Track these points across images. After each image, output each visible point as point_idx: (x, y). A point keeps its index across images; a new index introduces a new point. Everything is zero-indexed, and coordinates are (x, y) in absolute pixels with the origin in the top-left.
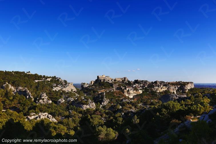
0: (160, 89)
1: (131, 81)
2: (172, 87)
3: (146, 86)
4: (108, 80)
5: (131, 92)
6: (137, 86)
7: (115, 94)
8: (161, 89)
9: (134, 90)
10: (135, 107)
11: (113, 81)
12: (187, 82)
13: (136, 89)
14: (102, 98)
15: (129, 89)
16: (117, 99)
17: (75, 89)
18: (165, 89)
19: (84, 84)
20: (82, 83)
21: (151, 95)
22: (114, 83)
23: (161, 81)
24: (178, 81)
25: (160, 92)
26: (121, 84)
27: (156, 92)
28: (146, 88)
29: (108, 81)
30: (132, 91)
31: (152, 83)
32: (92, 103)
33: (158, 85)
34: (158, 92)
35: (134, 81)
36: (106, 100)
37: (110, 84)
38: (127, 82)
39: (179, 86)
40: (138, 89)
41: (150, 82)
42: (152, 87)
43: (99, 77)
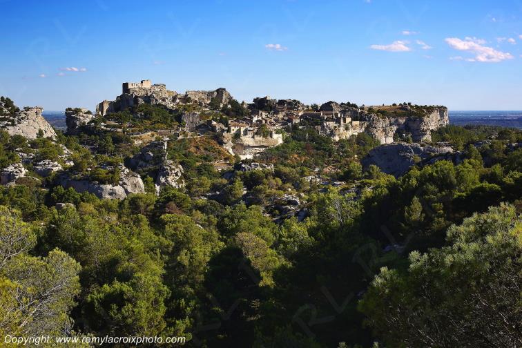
0: (342, 129)
1: (243, 103)
2: (381, 123)
3: (297, 121)
4: (164, 100)
5: (247, 140)
6: (266, 121)
7: (193, 149)
8: (347, 129)
9: (257, 134)
11: (178, 101)
12: (428, 106)
13: (262, 130)
14: (158, 159)
15: (239, 131)
16: (198, 164)
17: (50, 133)
18: (356, 129)
19: (77, 111)
20: (70, 109)
21: (313, 152)
22: (185, 109)
23: (346, 102)
24: (398, 104)
25: (341, 141)
26: (210, 114)
27: (327, 140)
28: (295, 127)
29: (164, 103)
30: (250, 135)
31: (315, 107)
32: (133, 176)
33: (336, 114)
34: (337, 139)
35: (252, 103)
36: (173, 167)
37: (171, 111)
38: (229, 106)
39: (402, 121)
40: (272, 128)
41: (308, 106)
42: (317, 124)
43: (130, 87)
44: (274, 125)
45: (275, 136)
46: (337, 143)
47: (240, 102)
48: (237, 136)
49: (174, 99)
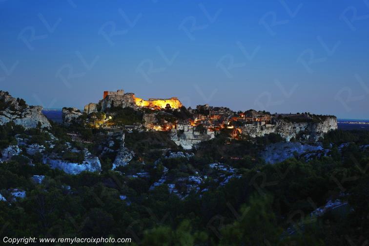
0: (258, 129)
1: (190, 108)
2: (288, 128)
3: (226, 123)
4: (132, 104)
5: (189, 134)
6: (204, 122)
8: (262, 129)
9: (196, 131)
12: (323, 115)
13: (200, 128)
15: (183, 128)
16: (152, 150)
17: (46, 124)
18: (270, 130)
19: (70, 110)
20: (65, 108)
23: (262, 111)
24: (301, 113)
25: (257, 137)
27: (248, 137)
29: (132, 107)
30: (191, 132)
31: (240, 113)
32: (94, 158)
33: (255, 119)
34: (254, 136)
35: (196, 108)
37: (136, 112)
39: (303, 125)
40: (207, 127)
41: (235, 113)
43: (109, 94)
44: (209, 125)
45: (209, 133)
46: (254, 139)
47: (187, 108)
48: (182, 131)
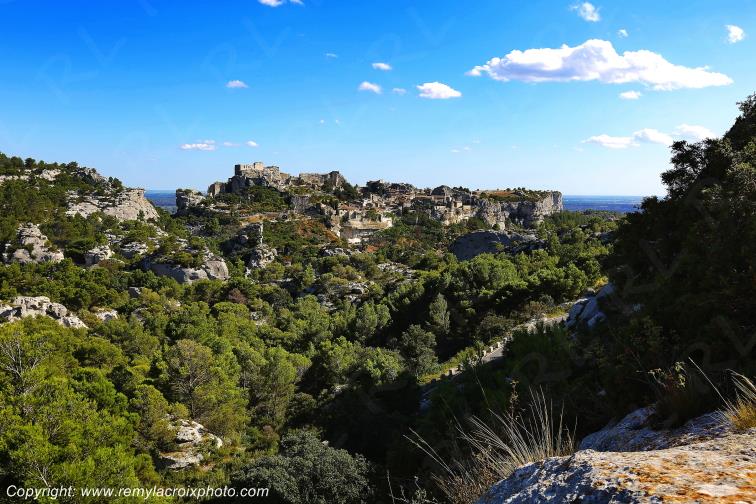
0: (452, 213)
1: (356, 186)
2: (493, 207)
3: (409, 205)
4: (276, 182)
5: (356, 223)
6: (377, 205)
7: (300, 232)
8: (458, 213)
9: (365, 217)
10: (368, 275)
11: (291, 183)
12: (542, 191)
13: (371, 214)
14: (253, 243)
15: (348, 214)
16: (304, 247)
17: (153, 214)
18: (466, 214)
19: (187, 192)
20: (180, 190)
21: (423, 236)
22: (296, 192)
23: (458, 187)
24: (512, 189)
25: (452, 225)
26: (320, 197)
27: (438, 225)
28: (405, 210)
29: (275, 186)
30: (358, 218)
31: (427, 191)
32: (217, 260)
33: (448, 198)
34: (447, 223)
35: (365, 186)
36: (265, 251)
37: (282, 194)
38: (342, 190)
39: (515, 206)
40: (380, 212)
41: (421, 190)
42: (427, 208)
43: (242, 169)
44: (384, 208)
45: (384, 220)
46: (447, 227)
47: (353, 185)
48: (345, 219)
49: (287, 182)
